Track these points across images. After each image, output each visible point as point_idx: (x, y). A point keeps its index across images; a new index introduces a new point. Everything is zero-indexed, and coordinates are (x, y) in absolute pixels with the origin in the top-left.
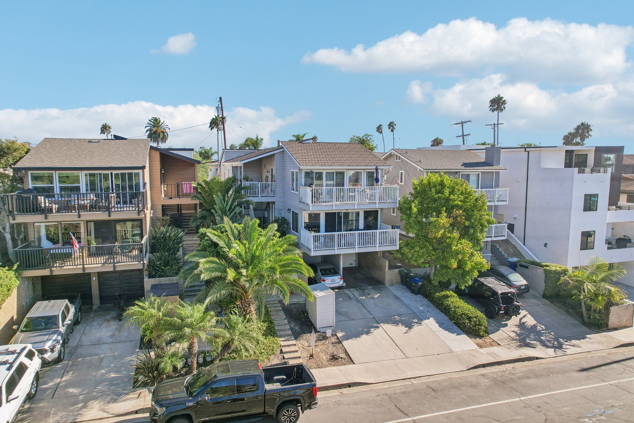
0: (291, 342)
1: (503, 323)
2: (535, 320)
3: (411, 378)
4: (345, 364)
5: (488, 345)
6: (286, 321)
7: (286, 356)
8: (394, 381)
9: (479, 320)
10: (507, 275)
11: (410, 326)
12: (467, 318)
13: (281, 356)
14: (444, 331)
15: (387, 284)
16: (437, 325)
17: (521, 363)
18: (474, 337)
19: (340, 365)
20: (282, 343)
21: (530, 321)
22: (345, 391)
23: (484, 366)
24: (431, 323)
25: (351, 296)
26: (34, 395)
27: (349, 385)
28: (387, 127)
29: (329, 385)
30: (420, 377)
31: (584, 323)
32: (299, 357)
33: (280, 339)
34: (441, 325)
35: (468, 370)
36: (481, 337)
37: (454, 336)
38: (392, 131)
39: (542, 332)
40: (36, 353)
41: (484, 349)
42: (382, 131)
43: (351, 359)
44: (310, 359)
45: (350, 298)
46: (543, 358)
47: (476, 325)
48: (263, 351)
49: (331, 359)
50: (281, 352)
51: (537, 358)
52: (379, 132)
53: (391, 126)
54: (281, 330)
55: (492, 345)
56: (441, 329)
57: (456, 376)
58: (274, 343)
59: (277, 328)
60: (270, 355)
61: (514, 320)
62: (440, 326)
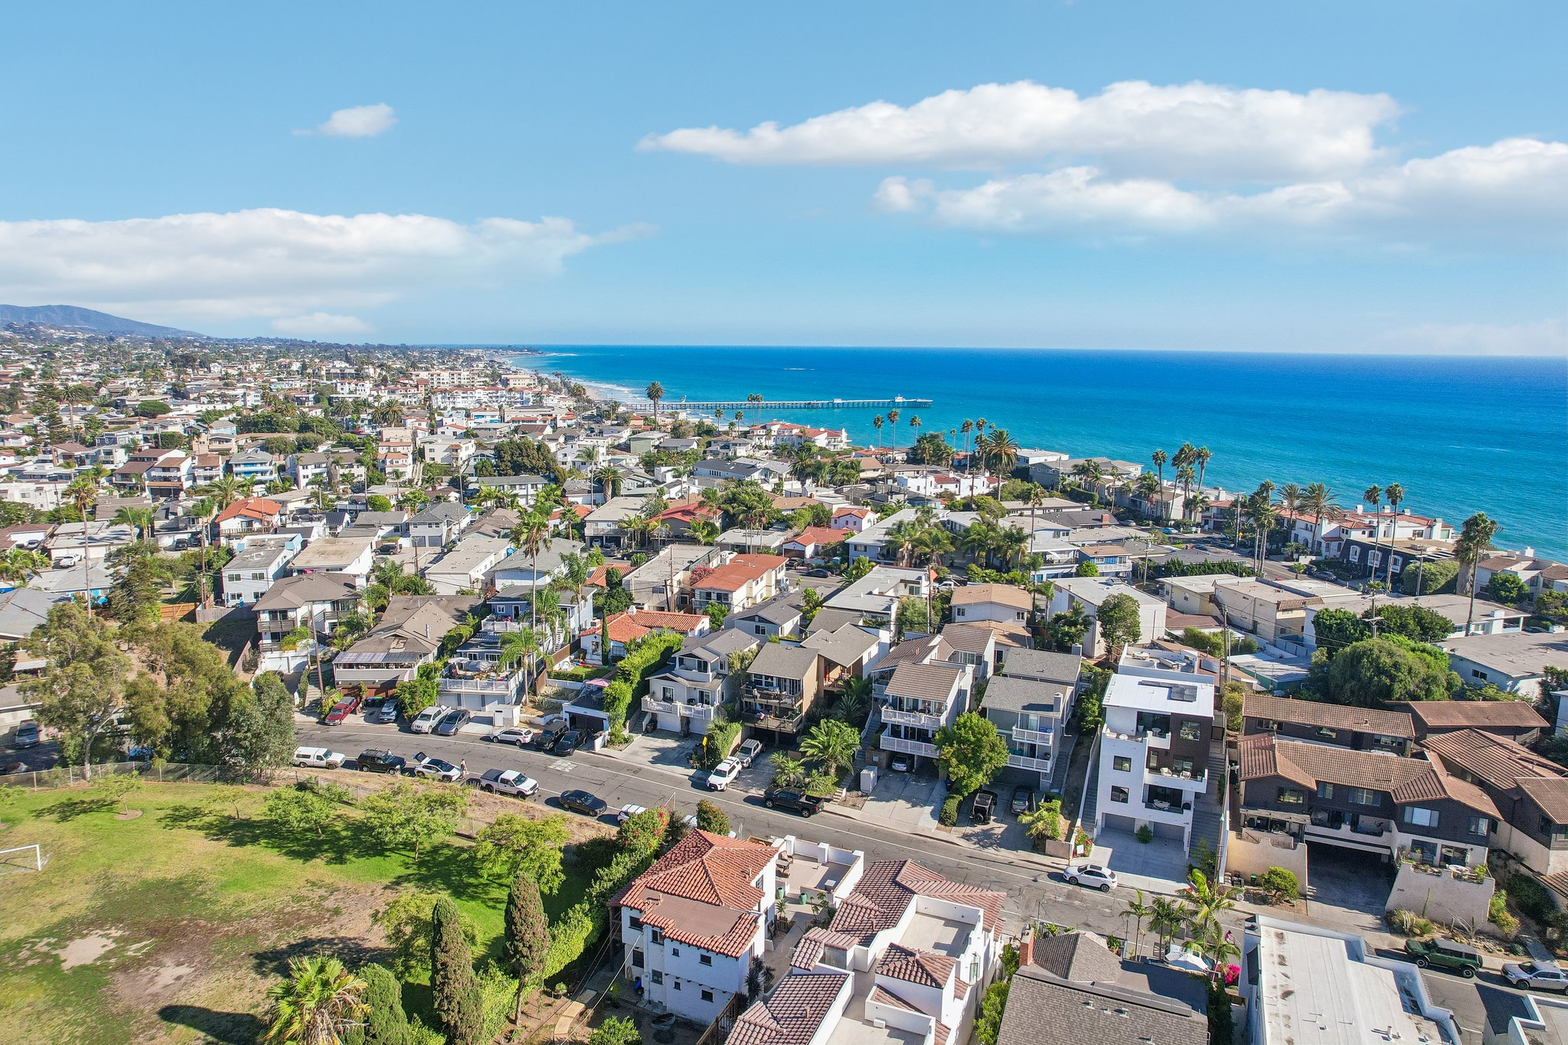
0: (841, 791)
3: (877, 825)
4: (856, 808)
5: (943, 829)
6: (848, 781)
7: (834, 796)
8: (867, 822)
9: (952, 816)
11: (914, 805)
12: (947, 814)
13: (831, 795)
14: (929, 814)
18: (941, 823)
23: (921, 835)
25: (907, 779)
27: (846, 816)
29: (837, 812)
30: (881, 826)
32: (839, 799)
33: (838, 788)
34: (931, 811)
35: (910, 833)
36: (945, 824)
41: (936, 829)
43: (863, 807)
44: (843, 800)
45: (904, 780)
47: (948, 818)
48: (826, 790)
49: (853, 804)
50: (833, 793)
55: (946, 830)
58: (833, 788)
59: (841, 782)
60: (827, 793)
61: (981, 826)
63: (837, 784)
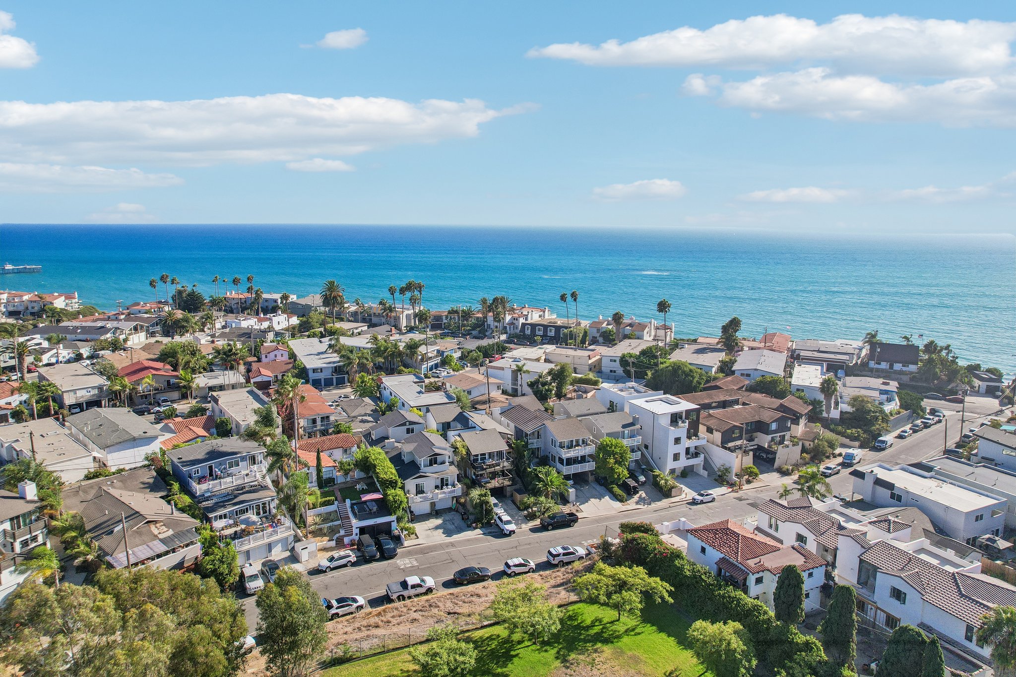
0: (565, 506)
1: (634, 496)
3: (602, 514)
6: (561, 500)
10: (638, 477)
11: (600, 499)
13: (565, 510)
15: (591, 483)
17: (634, 510)
18: (621, 502)
21: (643, 495)
25: (579, 487)
31: (662, 495)
32: (570, 510)
34: (610, 498)
35: (617, 512)
36: (624, 502)
37: (614, 501)
39: (646, 498)
41: (624, 506)
43: (582, 511)
44: (573, 510)
47: (622, 497)
51: (641, 508)
53: (574, 295)
55: (627, 505)
58: (560, 506)
59: (558, 502)
60: (560, 510)
61: (638, 495)
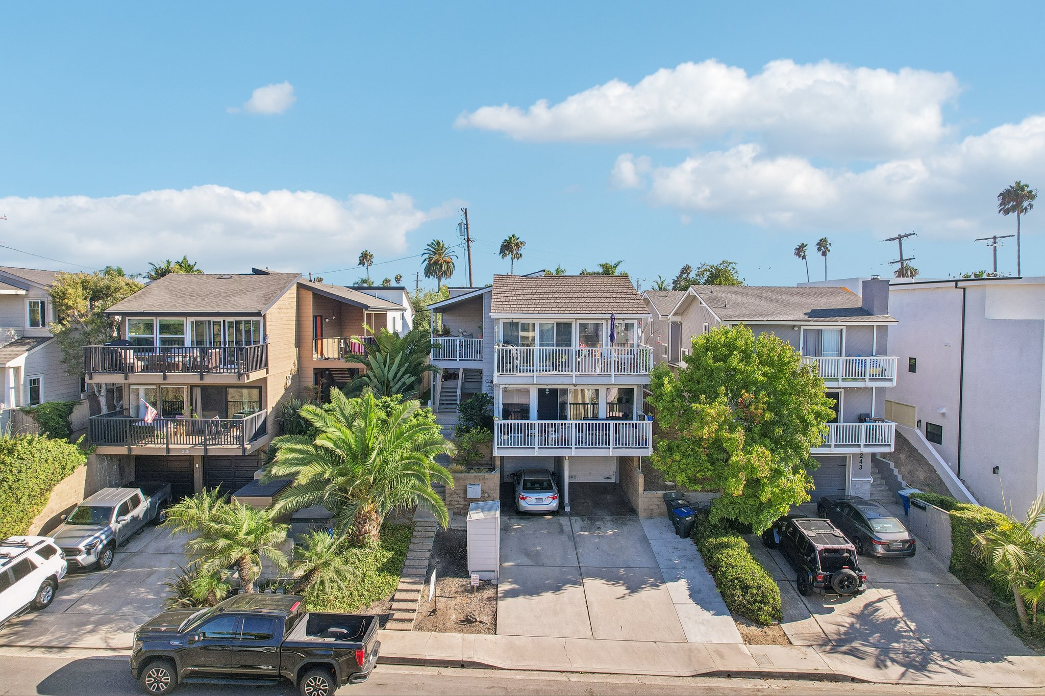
0: (415, 587)
1: (825, 606)
2: (903, 609)
3: (577, 672)
4: (480, 633)
5: (767, 640)
6: (428, 555)
7: (395, 605)
8: (543, 671)
9: (763, 593)
10: (869, 519)
11: (634, 588)
12: (740, 587)
13: (388, 605)
14: (694, 604)
15: (641, 514)
16: (688, 592)
17: (812, 682)
18: (747, 623)
19: (472, 632)
20: (401, 586)
21: (891, 608)
22: (449, 672)
23: (729, 675)
24: (679, 589)
25: (567, 528)
26: (45, 606)
27: (462, 665)
28: (816, 248)
29: (427, 658)
30: (594, 673)
31: (1018, 631)
32: (414, 611)
33: (402, 580)
34: (695, 593)
35: (692, 676)
36: (761, 624)
37: (707, 615)
38: (824, 254)
39: (904, 634)
40: (59, 551)
41: (753, 646)
42: (804, 255)
43: (496, 626)
44: (430, 615)
45: (561, 531)
46: (868, 682)
47: (755, 602)
48: (366, 593)
49: (462, 621)
50: (392, 599)
51: (853, 680)
52: (800, 256)
53: (823, 246)
54: (413, 567)
55: (774, 642)
56: (691, 600)
57: (659, 681)
58: (388, 583)
59: (407, 563)
60: (373, 600)
61: (851, 605)
62: (691, 596)
63: (393, 567)
